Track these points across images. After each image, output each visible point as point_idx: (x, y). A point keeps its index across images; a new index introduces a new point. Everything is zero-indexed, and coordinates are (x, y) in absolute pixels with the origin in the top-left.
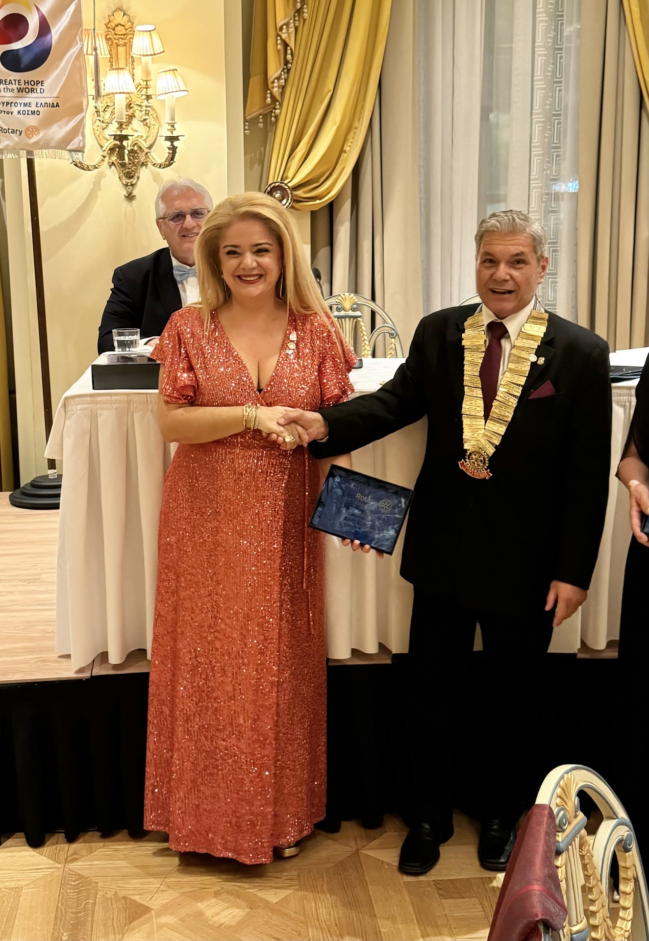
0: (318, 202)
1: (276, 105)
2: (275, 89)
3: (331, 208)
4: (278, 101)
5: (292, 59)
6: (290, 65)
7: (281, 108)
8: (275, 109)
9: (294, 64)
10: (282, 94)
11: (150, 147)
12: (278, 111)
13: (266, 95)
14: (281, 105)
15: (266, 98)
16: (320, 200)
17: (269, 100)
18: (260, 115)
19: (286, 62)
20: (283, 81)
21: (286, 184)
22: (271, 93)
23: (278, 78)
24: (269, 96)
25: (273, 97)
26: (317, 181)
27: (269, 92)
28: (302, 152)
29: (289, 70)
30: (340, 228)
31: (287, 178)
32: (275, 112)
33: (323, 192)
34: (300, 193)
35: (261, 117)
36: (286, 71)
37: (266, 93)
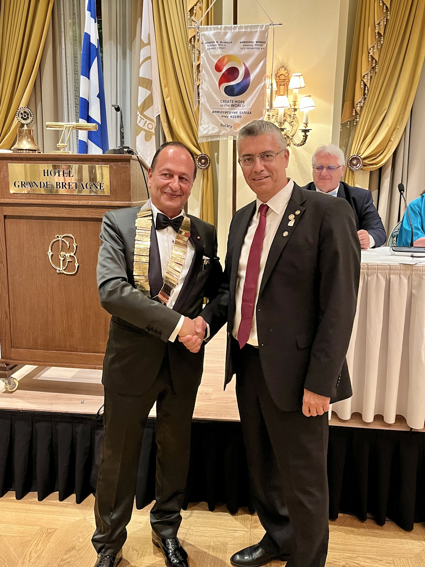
0: (375, 166)
1: (357, 116)
2: (358, 108)
3: (380, 170)
4: (358, 114)
5: (368, 93)
6: (366, 96)
7: (359, 118)
8: (357, 118)
9: (369, 95)
10: (361, 111)
11: (293, 136)
12: (358, 120)
13: (353, 111)
14: (360, 116)
15: (353, 112)
16: (376, 165)
17: (354, 114)
18: (348, 121)
19: (364, 94)
20: (362, 104)
21: (360, 157)
22: (355, 110)
23: (360, 102)
24: (354, 111)
25: (356, 112)
26: (376, 156)
27: (354, 109)
28: (369, 141)
29: (365, 99)
30: (385, 180)
31: (360, 154)
32: (356, 120)
33: (378, 162)
34: (366, 161)
35: (349, 122)
36: (364, 99)
37: (353, 110)
